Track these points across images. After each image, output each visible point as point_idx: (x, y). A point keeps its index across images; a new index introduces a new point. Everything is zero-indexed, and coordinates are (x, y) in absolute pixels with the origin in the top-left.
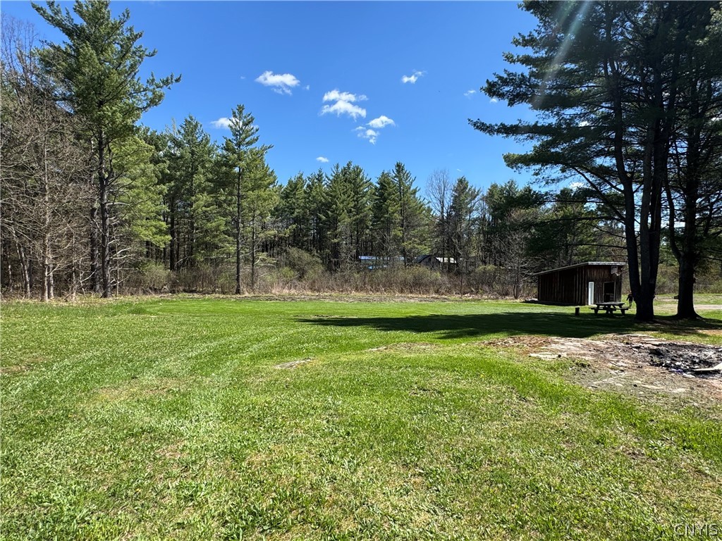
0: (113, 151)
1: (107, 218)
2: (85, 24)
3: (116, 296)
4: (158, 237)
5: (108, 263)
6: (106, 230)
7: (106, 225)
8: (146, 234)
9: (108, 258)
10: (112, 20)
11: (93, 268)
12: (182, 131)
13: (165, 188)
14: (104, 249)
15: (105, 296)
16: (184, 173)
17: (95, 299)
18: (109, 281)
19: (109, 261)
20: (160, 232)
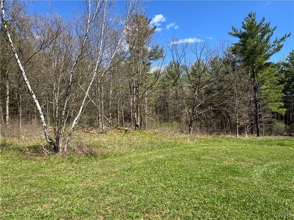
0: (259, 76)
1: (257, 104)
2: (246, 31)
3: (263, 136)
4: (281, 110)
5: (259, 122)
6: (257, 109)
7: (257, 106)
8: (275, 109)
9: (259, 120)
10: (257, 24)
11: (252, 124)
12: (289, 59)
13: (282, 86)
14: (257, 117)
15: (258, 136)
16: (290, 78)
17: (254, 137)
18: (260, 130)
19: (259, 121)
20: (281, 107)
